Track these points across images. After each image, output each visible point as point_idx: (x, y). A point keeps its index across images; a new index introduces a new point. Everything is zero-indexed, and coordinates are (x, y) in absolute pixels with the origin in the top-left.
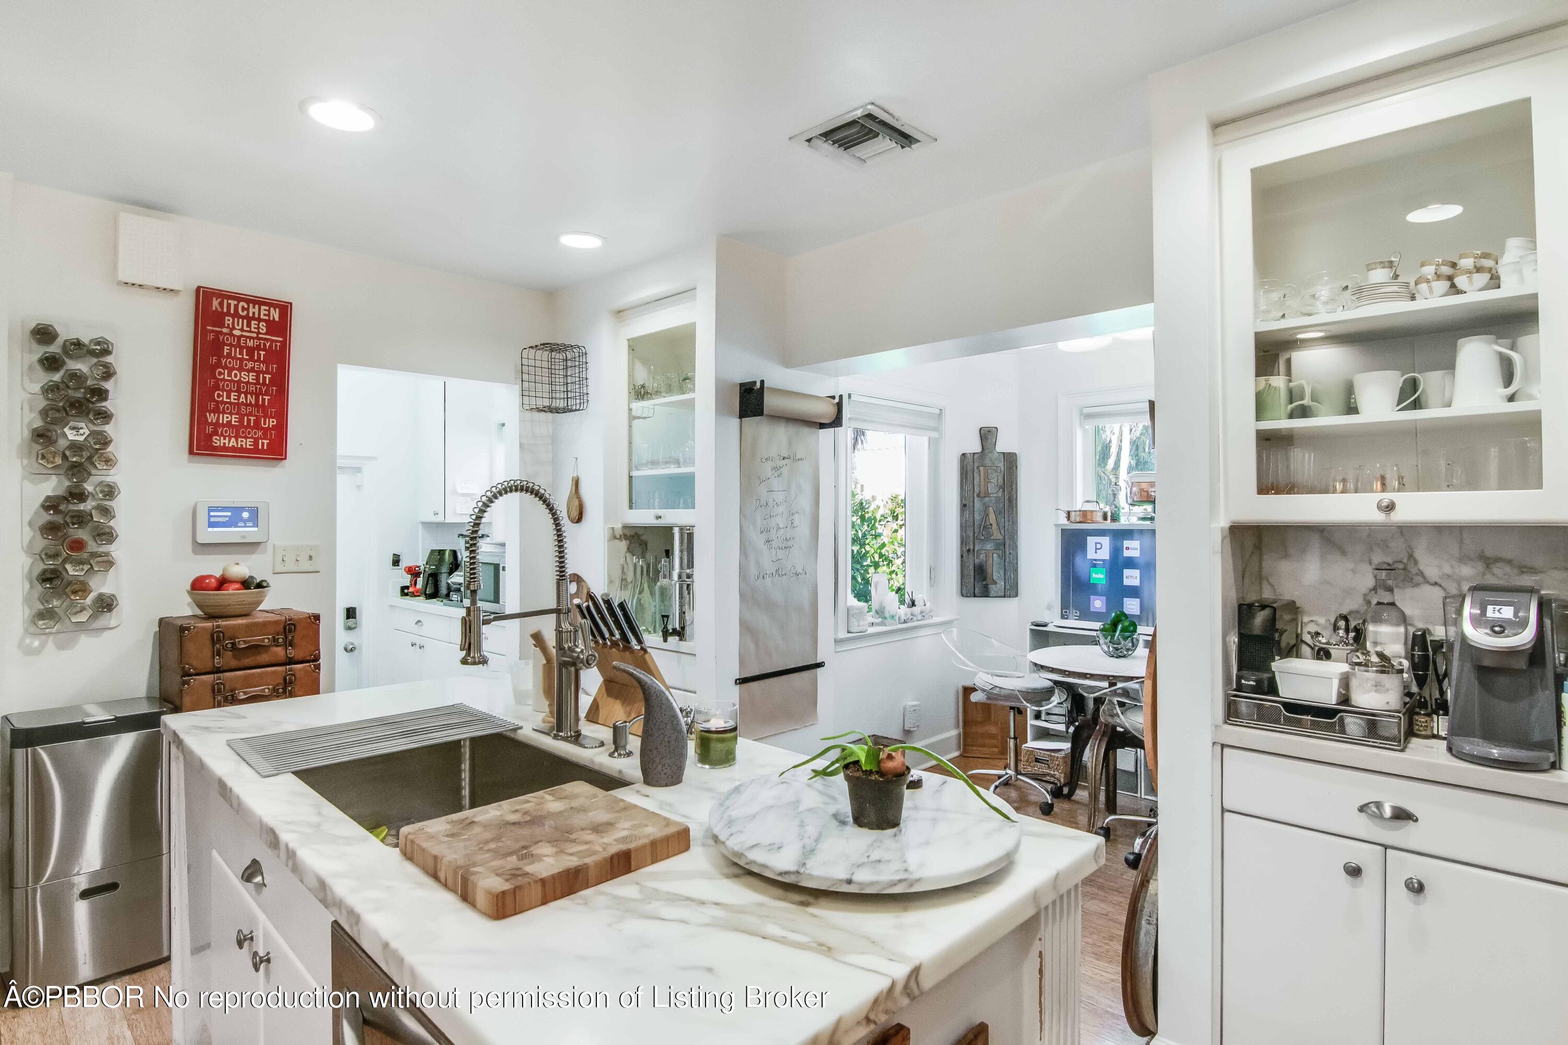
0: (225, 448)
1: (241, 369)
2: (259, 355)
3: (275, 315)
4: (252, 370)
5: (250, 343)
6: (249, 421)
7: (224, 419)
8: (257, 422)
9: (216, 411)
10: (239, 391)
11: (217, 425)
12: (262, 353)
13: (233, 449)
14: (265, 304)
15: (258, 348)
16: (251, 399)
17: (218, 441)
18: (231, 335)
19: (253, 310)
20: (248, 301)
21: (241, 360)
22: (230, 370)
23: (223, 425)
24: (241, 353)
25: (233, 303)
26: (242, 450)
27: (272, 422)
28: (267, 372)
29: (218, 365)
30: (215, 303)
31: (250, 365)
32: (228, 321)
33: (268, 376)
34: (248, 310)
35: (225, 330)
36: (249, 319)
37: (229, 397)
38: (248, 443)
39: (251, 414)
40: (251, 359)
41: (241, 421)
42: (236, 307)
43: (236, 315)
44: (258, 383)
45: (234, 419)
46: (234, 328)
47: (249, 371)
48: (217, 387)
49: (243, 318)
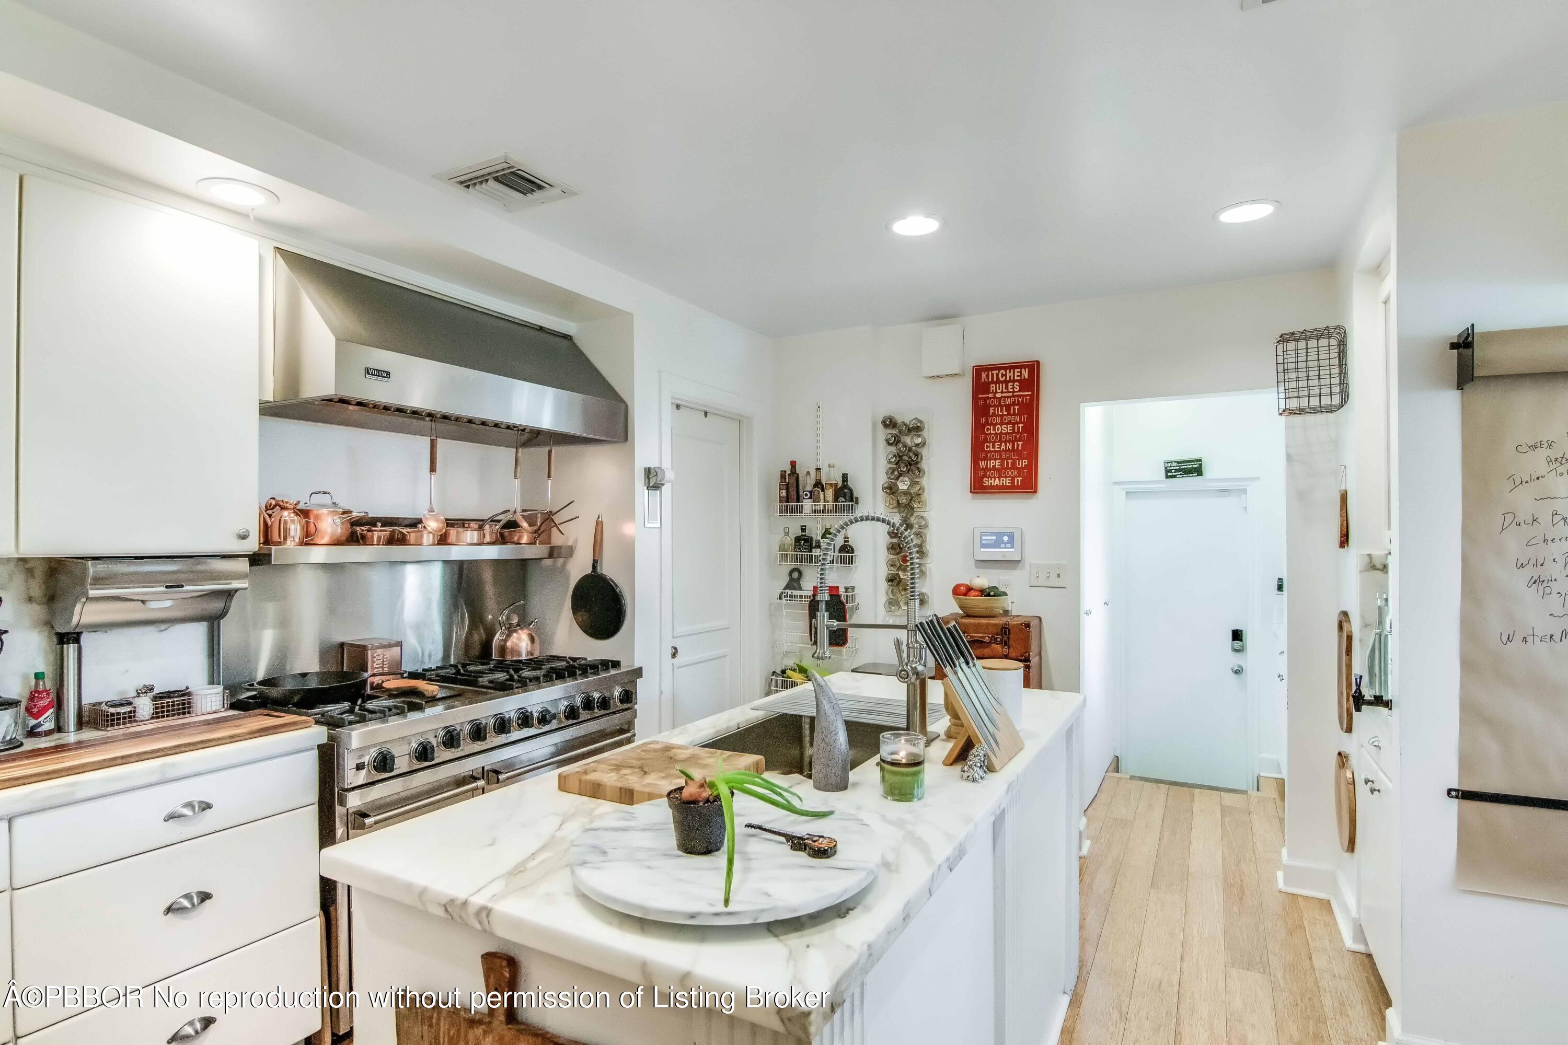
0: (992, 487)
1: (1001, 424)
2: (1014, 409)
3: (1025, 374)
4: (1010, 423)
5: (1008, 402)
6: (1008, 463)
7: (991, 464)
8: (1014, 464)
9: (986, 459)
10: (1000, 441)
11: (986, 469)
12: (1016, 407)
13: (997, 487)
14: (1018, 367)
15: (1014, 404)
16: (1009, 446)
17: (987, 482)
18: (995, 397)
19: (1009, 374)
20: (1005, 368)
21: (1002, 416)
22: (995, 425)
23: (990, 469)
24: (1002, 411)
25: (995, 372)
26: (1003, 487)
27: (1025, 462)
28: (1020, 422)
29: (987, 423)
30: (984, 376)
31: (1008, 419)
32: (993, 387)
33: (1021, 426)
34: (1005, 375)
35: (990, 395)
36: (1006, 382)
37: (994, 447)
38: (1006, 481)
39: (1009, 458)
40: (1009, 414)
41: (1002, 464)
42: (998, 375)
43: (998, 382)
44: (1014, 432)
45: (998, 463)
46: (997, 392)
47: (1007, 424)
48: (985, 441)
49: (1002, 382)
